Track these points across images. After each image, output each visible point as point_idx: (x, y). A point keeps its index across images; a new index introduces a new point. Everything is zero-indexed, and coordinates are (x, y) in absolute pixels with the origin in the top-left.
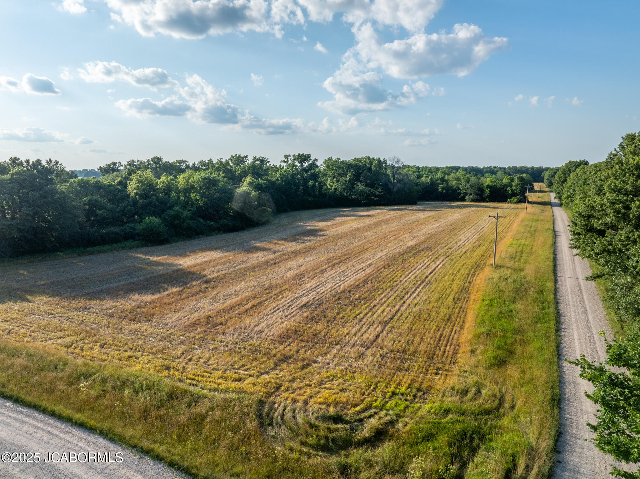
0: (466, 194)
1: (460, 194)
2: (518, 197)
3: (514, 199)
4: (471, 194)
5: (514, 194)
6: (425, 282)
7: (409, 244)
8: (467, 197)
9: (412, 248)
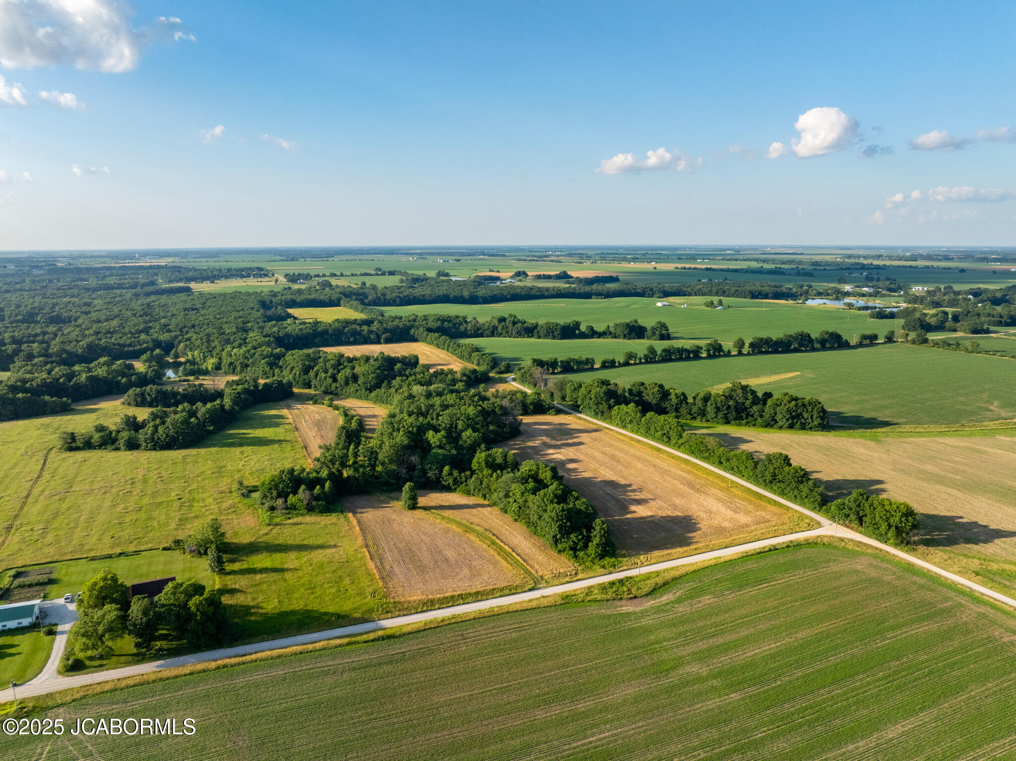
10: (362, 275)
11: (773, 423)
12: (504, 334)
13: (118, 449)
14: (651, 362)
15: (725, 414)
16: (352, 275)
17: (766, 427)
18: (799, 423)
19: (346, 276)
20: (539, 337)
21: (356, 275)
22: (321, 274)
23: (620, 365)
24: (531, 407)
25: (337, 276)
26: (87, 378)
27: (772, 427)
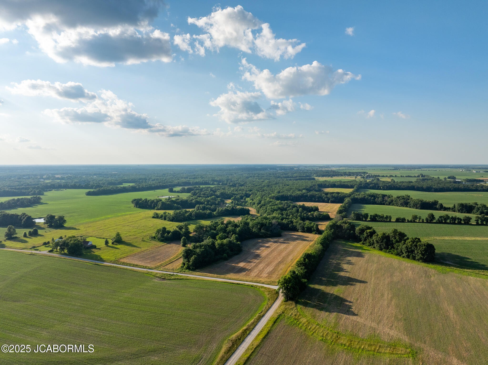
0: (299, 229)
1: (297, 228)
2: (315, 232)
3: (314, 232)
4: (300, 229)
5: (314, 231)
6: (281, 269)
7: (279, 260)
8: (299, 230)
9: (280, 262)
10: (406, 177)
11: (401, 253)
12: (395, 204)
13: (162, 219)
14: (430, 223)
15: (380, 245)
16: (401, 176)
17: (397, 255)
18: (412, 255)
19: (398, 177)
20: (410, 207)
21: (403, 177)
22: (385, 176)
23: (408, 221)
24: (306, 229)
25: (393, 177)
26: (195, 201)
27: (400, 256)
